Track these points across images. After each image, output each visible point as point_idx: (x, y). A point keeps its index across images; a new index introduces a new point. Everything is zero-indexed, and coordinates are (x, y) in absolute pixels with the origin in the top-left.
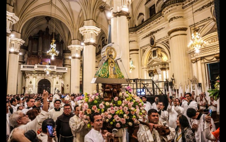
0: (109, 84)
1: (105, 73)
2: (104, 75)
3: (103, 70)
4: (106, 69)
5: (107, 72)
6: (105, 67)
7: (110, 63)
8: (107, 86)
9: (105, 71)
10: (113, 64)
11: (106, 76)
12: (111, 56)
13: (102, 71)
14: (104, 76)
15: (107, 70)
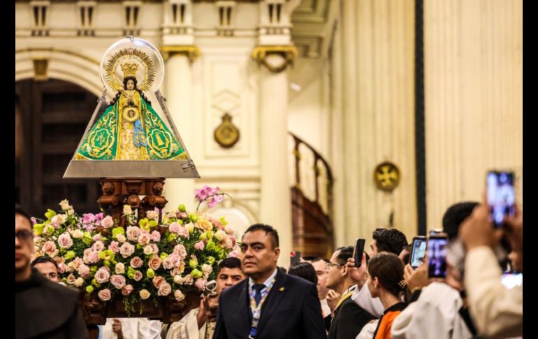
0: (112, 181)
1: (104, 144)
2: (102, 151)
3: (99, 134)
4: (108, 128)
5: (110, 139)
6: (108, 122)
7: (124, 108)
8: (106, 186)
9: (105, 135)
10: (134, 109)
11: (107, 153)
12: (130, 81)
13: (96, 137)
14: (99, 154)
15: (113, 131)
